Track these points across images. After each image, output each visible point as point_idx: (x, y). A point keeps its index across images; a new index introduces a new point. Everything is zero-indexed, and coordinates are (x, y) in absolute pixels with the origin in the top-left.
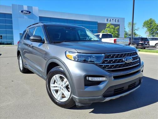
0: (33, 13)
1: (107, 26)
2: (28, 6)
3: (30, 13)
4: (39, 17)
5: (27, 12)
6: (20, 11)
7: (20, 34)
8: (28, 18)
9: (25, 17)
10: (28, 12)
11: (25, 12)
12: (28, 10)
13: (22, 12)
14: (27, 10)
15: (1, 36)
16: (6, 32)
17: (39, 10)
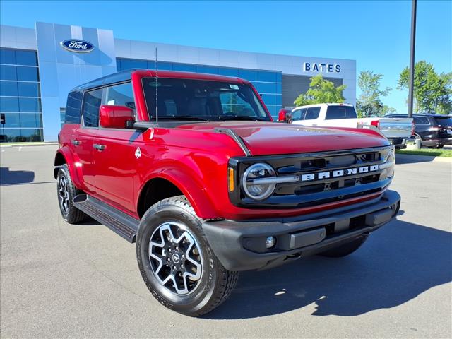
0: (100, 49)
1: (312, 84)
2: (83, 28)
3: (89, 46)
4: (117, 58)
5: (80, 46)
6: (61, 43)
7: (61, 109)
8: (83, 62)
9: (77, 59)
10: (84, 44)
11: (75, 45)
12: (86, 40)
13: (67, 44)
14: (81, 38)
15: (3, 117)
16: (19, 105)
17: (115, 39)
